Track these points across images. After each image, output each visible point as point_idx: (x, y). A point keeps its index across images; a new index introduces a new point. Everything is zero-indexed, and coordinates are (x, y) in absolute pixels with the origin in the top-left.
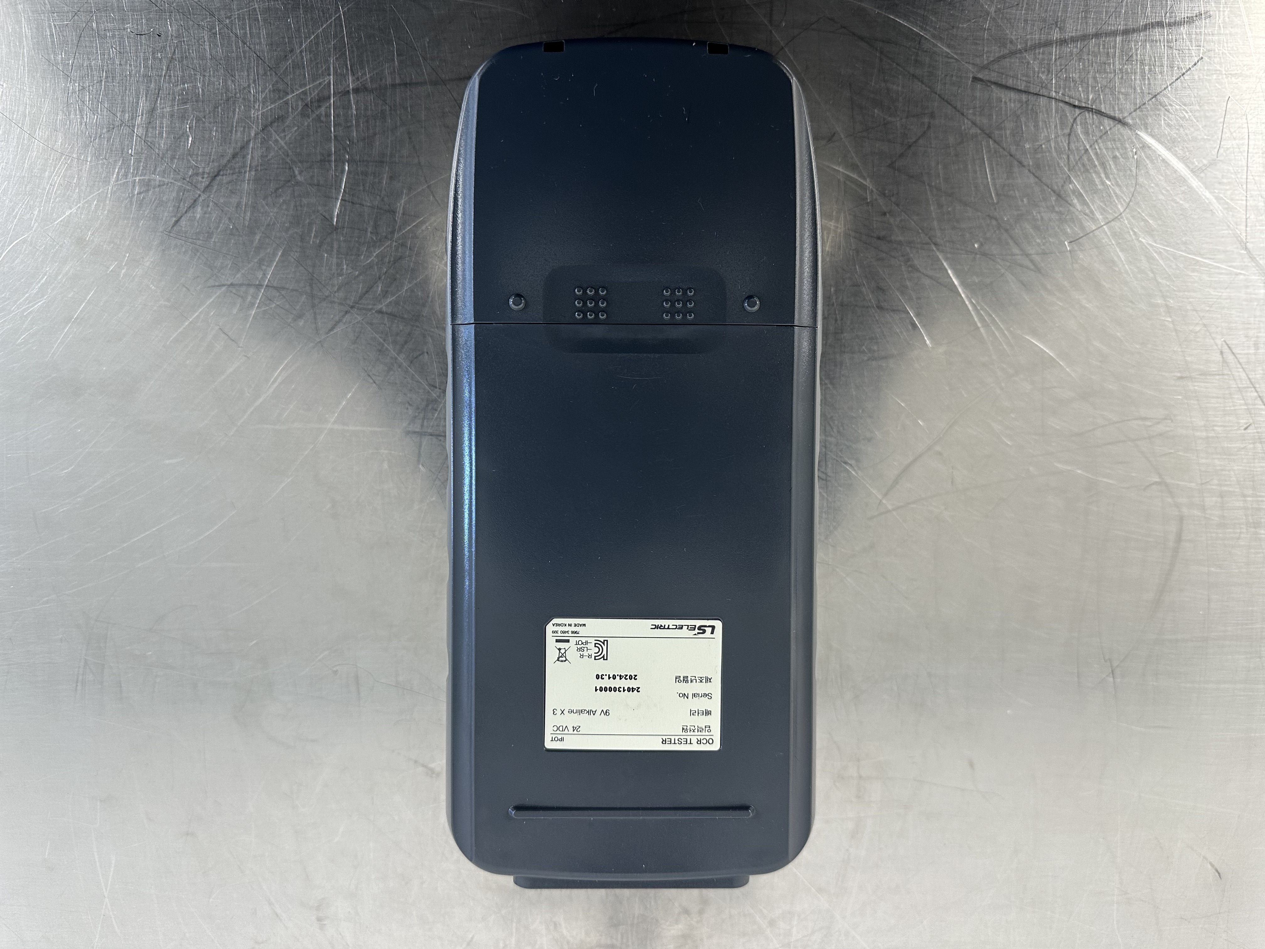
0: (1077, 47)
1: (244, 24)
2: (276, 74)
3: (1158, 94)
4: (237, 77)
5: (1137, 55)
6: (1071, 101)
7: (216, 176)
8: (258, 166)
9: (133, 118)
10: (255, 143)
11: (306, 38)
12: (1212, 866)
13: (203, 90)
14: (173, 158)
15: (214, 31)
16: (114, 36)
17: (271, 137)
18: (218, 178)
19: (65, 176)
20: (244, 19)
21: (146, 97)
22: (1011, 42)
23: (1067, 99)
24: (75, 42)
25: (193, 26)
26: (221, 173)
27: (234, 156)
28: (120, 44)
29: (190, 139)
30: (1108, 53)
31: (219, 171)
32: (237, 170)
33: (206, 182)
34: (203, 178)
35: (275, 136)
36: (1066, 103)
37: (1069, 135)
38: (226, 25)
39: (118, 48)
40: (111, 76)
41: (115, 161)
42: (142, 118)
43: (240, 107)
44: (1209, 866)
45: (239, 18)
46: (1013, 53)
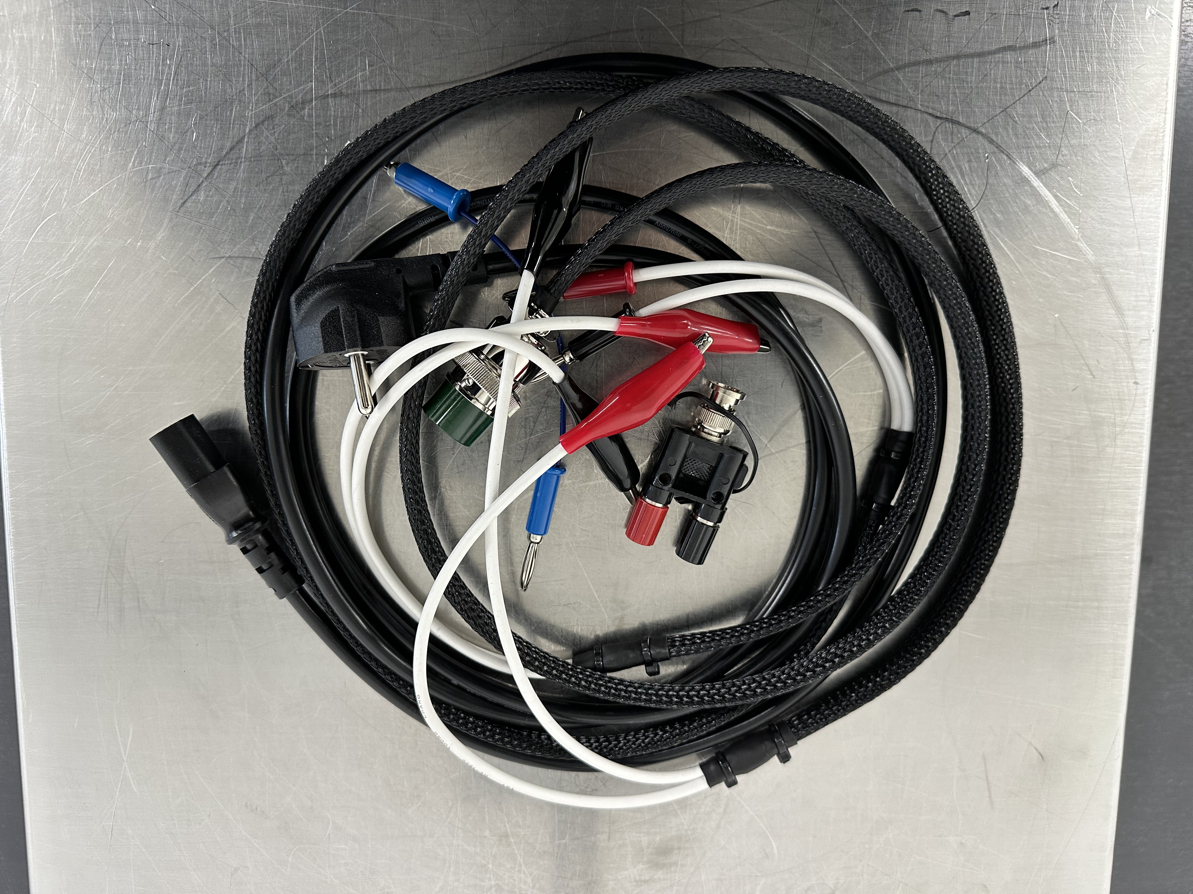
0: (940, 66)
1: (240, 37)
2: (267, 80)
3: (1008, 107)
4: (234, 82)
5: (991, 74)
6: (934, 112)
7: (216, 165)
8: (251, 157)
9: (147, 115)
10: (248, 138)
11: (292, 49)
12: (1037, 750)
13: (205, 92)
14: (180, 149)
15: (214, 42)
16: (130, 45)
17: (263, 133)
18: (219, 167)
19: (88, 163)
20: (240, 33)
21: (157, 98)
22: (885, 62)
23: (930, 111)
24: (97, 49)
25: (197, 37)
26: (221, 163)
27: (232, 149)
28: (135, 52)
29: (195, 134)
30: (967, 72)
31: (219, 162)
32: (234, 161)
33: (208, 170)
34: (205, 167)
35: (266, 133)
36: (930, 114)
37: (932, 141)
38: (224, 38)
39: (133, 55)
40: (128, 77)
41: (133, 152)
42: (154, 116)
43: (236, 107)
44: (1034, 751)
45: (235, 31)
46: (886, 72)
